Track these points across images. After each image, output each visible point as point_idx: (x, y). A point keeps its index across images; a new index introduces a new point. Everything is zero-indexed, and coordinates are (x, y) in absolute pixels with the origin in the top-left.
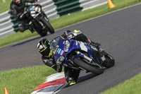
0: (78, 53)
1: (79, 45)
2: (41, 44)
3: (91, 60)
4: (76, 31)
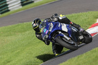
0: (60, 32)
1: (61, 26)
2: (34, 23)
3: (68, 39)
4: (61, 16)
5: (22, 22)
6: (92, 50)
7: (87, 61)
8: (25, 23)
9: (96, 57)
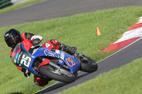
5: (31, 21)
6: (132, 63)
7: (125, 78)
8: (35, 22)
9: (138, 73)
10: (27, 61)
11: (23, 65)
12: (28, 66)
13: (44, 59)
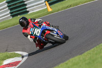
10: (38, 32)
11: (35, 35)
12: (38, 35)
13: (46, 31)
